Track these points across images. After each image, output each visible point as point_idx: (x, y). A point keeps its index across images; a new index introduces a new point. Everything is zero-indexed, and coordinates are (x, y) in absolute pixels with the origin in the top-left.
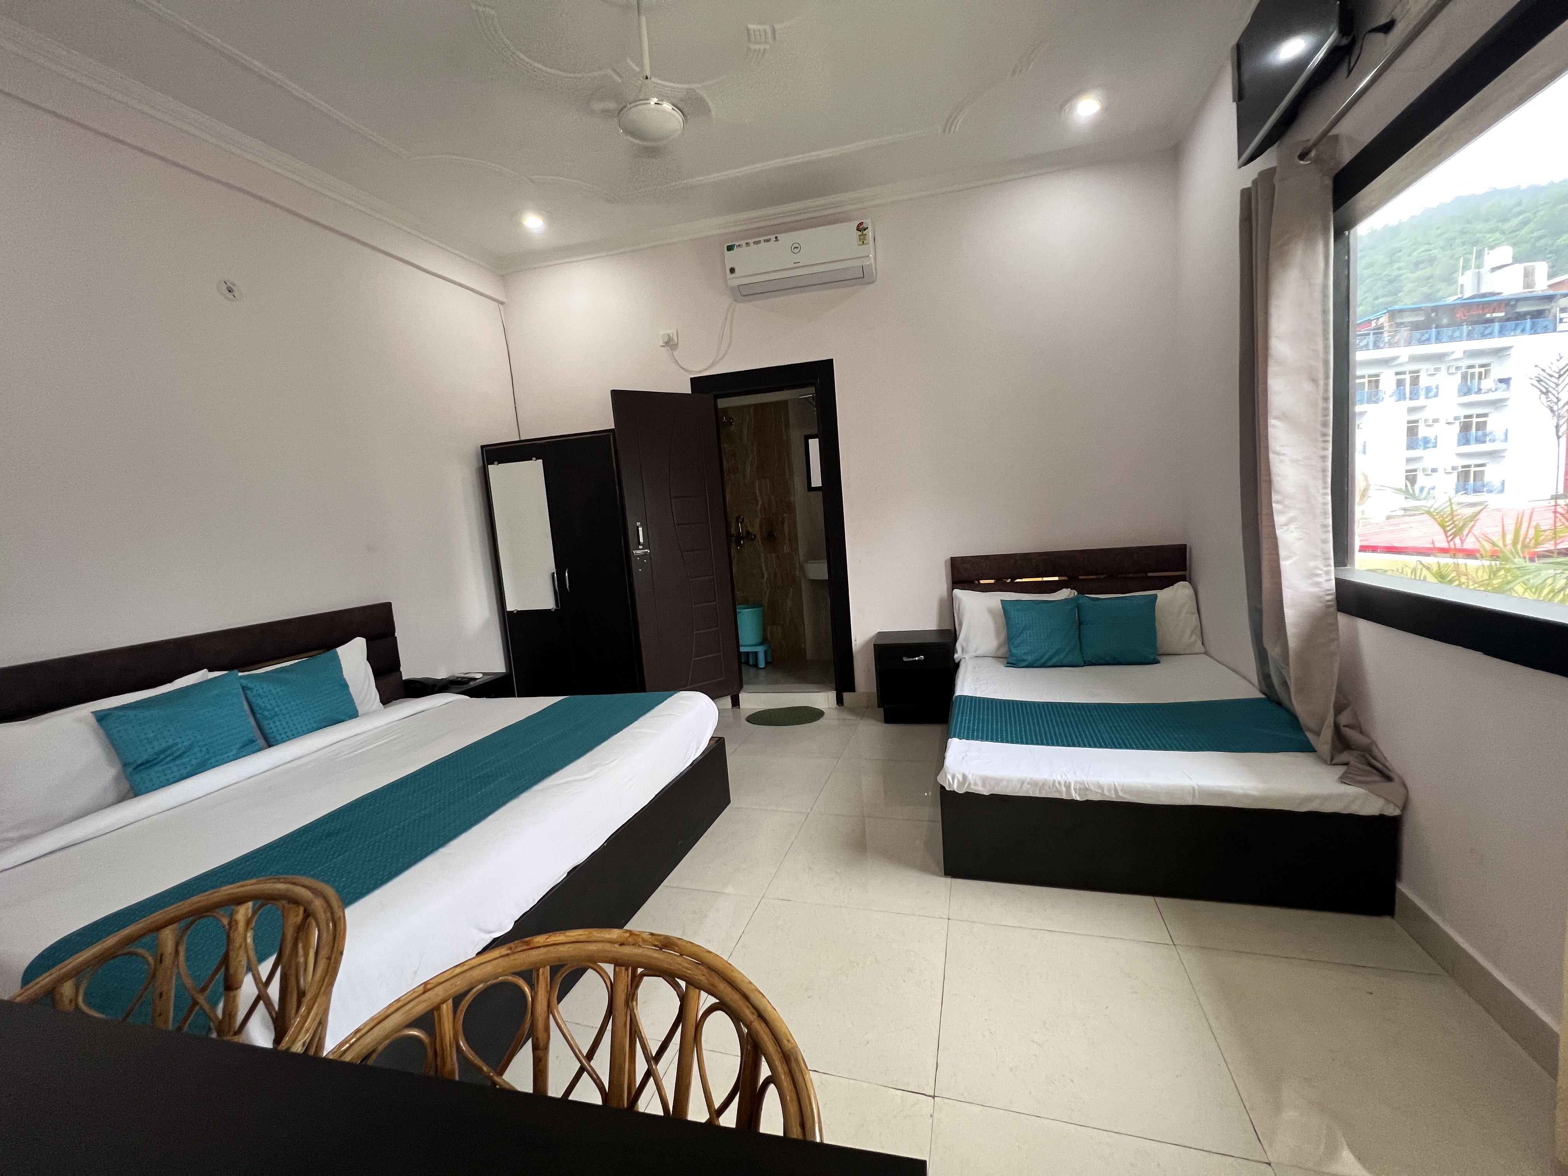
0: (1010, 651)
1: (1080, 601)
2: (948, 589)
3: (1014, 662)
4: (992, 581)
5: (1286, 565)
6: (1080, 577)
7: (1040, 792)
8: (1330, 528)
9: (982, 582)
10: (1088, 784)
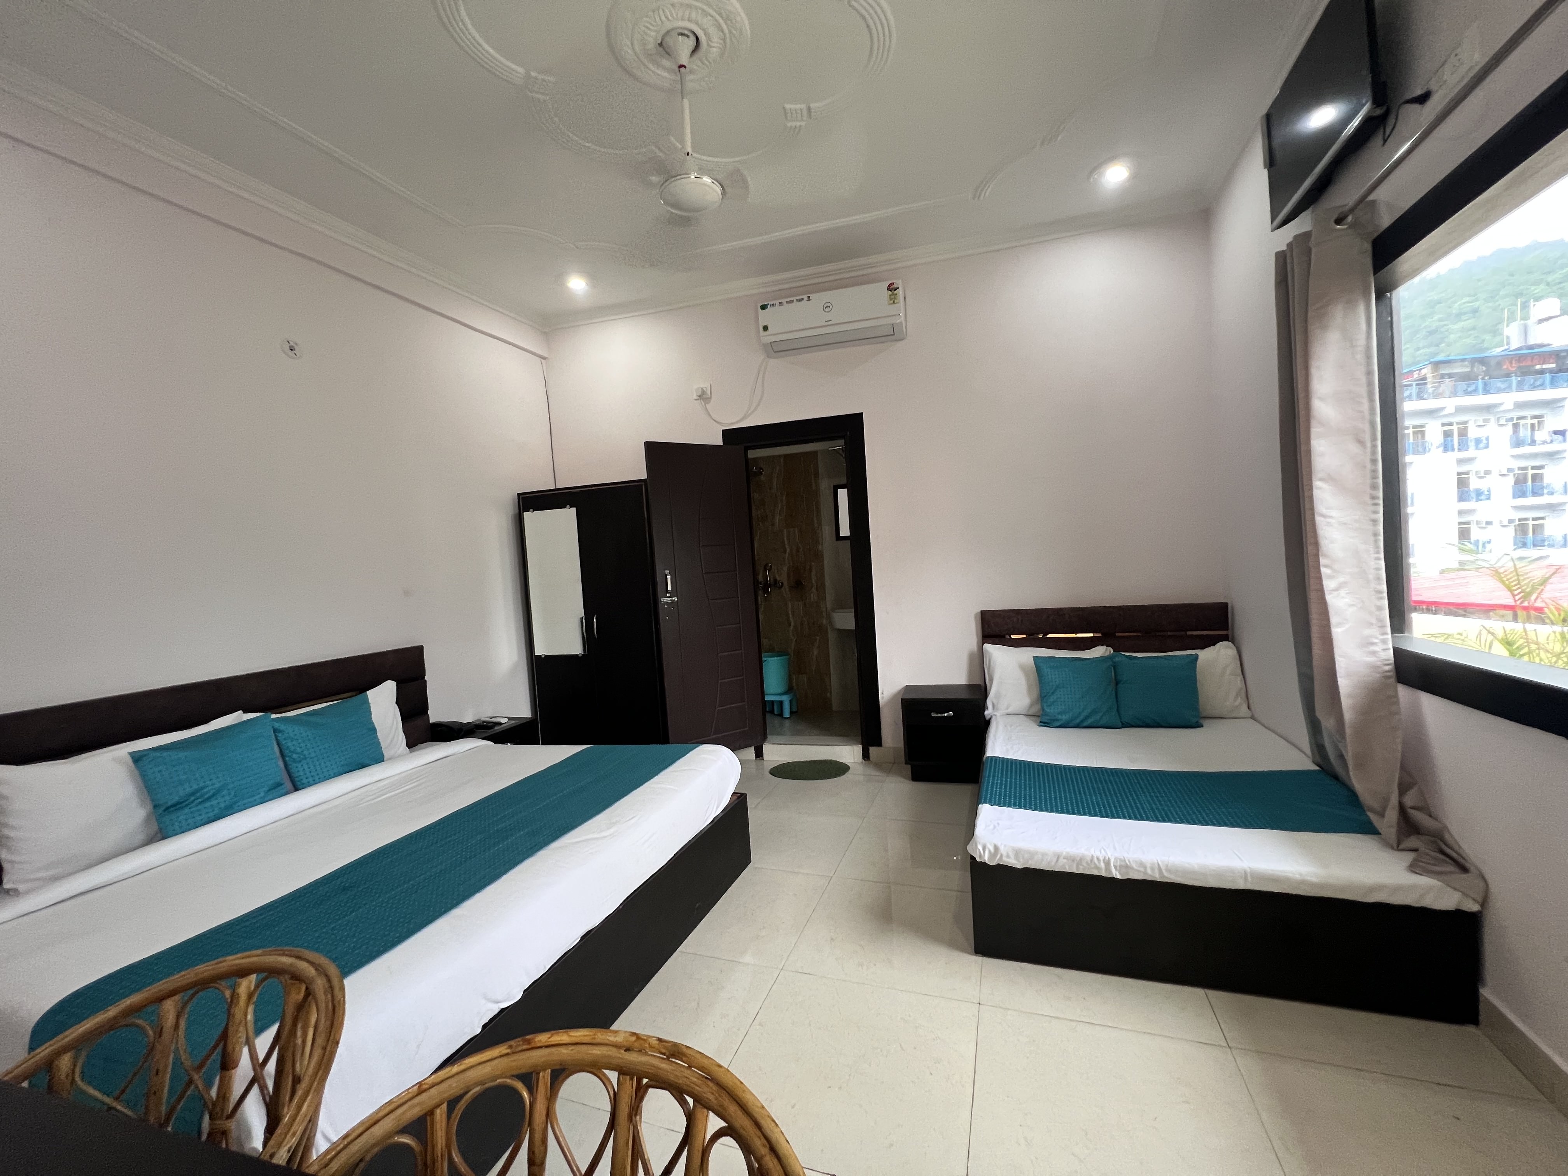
0: (1043, 710)
1: (1117, 659)
2: (978, 643)
3: (1046, 721)
4: (1024, 636)
5: (1337, 632)
6: (1117, 634)
7: (1077, 868)
8: (1385, 595)
9: (1013, 637)
10: (1129, 861)
